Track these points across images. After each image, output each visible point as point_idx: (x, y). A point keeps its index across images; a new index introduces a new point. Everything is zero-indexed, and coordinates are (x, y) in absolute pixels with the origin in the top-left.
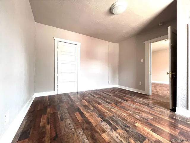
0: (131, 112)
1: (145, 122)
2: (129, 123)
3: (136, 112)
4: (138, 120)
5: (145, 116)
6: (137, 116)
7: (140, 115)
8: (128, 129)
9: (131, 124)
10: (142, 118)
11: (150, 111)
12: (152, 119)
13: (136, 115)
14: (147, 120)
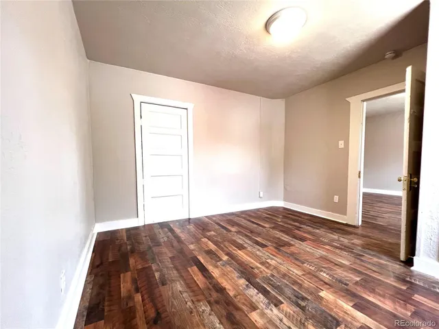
0: (311, 268)
1: (341, 290)
2: (307, 290)
3: (323, 267)
4: (326, 284)
5: (343, 275)
6: (325, 275)
7: (331, 273)
8: (303, 304)
9: (311, 294)
10: (336, 280)
11: (355, 263)
12: (356, 283)
13: (322, 273)
14: (346, 285)
